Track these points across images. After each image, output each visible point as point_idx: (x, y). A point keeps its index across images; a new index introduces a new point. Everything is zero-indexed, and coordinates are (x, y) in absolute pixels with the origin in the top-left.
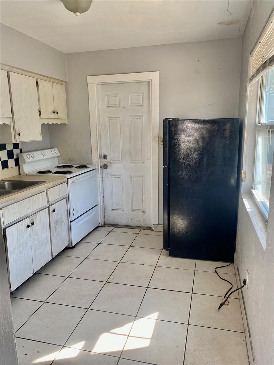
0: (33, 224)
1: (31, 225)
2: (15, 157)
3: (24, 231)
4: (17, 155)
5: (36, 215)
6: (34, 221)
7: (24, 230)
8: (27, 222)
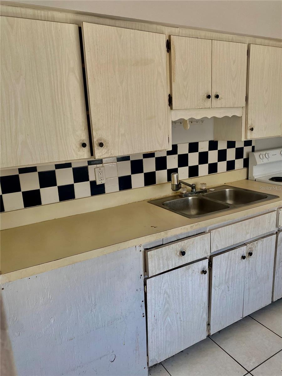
0: (250, 254)
1: (248, 255)
2: (245, 157)
3: (237, 262)
4: (248, 155)
5: (257, 243)
6: (252, 250)
7: (237, 260)
8: (243, 252)
